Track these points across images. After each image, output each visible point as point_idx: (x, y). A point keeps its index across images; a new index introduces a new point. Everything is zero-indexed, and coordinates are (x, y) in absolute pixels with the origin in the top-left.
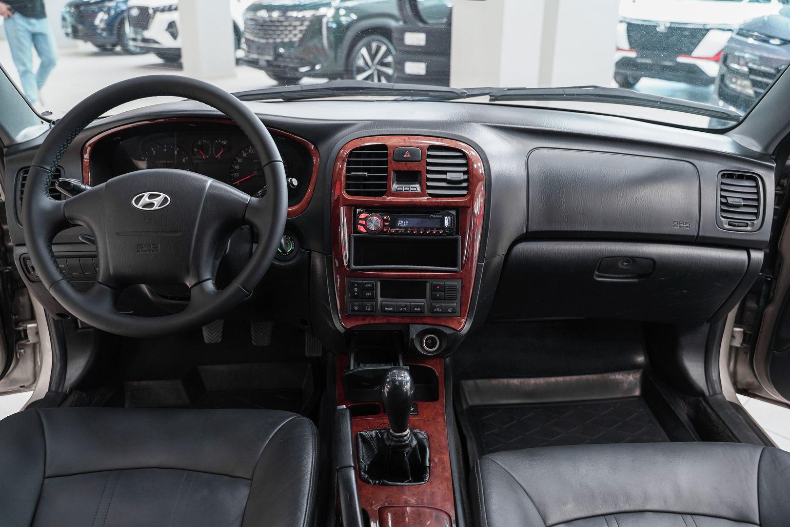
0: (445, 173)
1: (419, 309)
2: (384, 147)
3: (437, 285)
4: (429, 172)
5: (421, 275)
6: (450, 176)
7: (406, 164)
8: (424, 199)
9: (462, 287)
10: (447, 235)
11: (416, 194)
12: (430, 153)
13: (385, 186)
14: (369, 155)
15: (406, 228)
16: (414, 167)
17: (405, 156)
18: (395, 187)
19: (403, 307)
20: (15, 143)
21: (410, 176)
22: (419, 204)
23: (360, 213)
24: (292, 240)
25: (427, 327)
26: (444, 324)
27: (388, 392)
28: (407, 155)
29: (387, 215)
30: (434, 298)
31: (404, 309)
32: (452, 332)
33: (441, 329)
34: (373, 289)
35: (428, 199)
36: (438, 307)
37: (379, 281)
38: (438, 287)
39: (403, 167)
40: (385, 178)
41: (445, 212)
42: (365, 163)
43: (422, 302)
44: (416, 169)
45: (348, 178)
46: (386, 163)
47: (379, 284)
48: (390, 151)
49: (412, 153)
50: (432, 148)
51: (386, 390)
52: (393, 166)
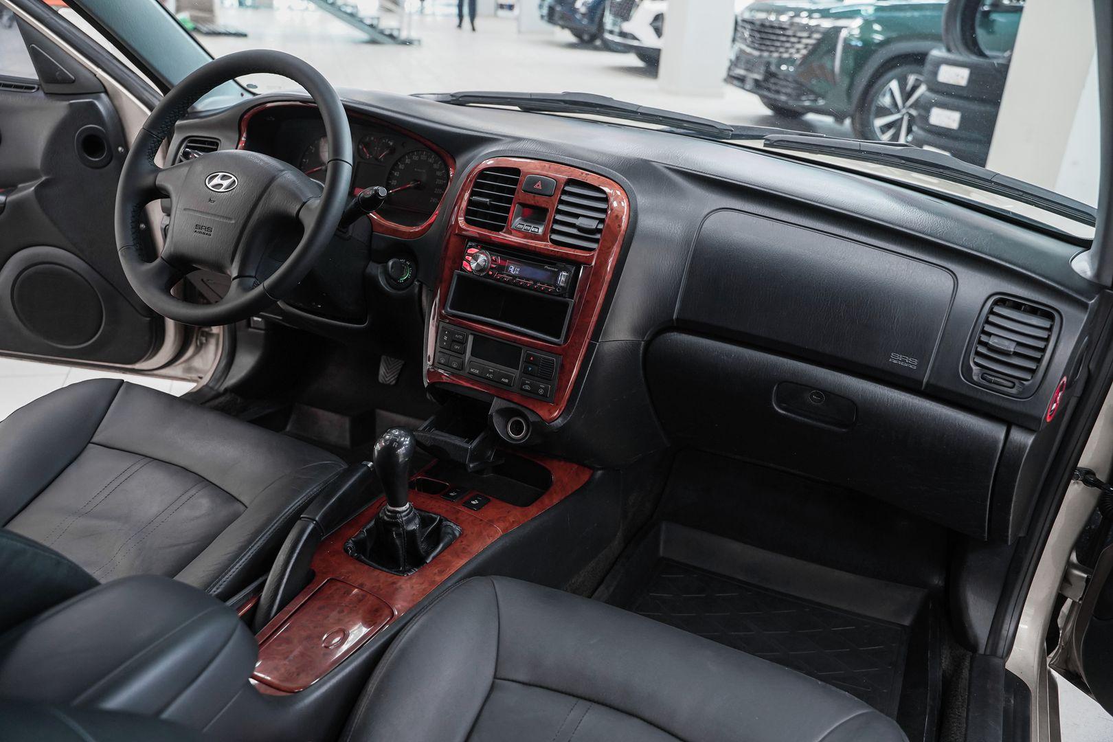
0: (577, 216)
1: (507, 381)
2: (516, 171)
3: (531, 355)
4: (559, 212)
5: (516, 339)
6: (580, 222)
7: (534, 196)
8: (540, 244)
9: (562, 366)
10: (557, 296)
11: (535, 237)
12: (567, 188)
13: (504, 220)
14: (496, 179)
15: (514, 277)
16: (541, 201)
17: (536, 186)
18: (517, 222)
19: (490, 373)
20: (195, 110)
21: (537, 213)
22: (533, 249)
23: (471, 247)
24: (410, 266)
25: (512, 405)
26: (531, 407)
27: (379, 452)
28: (538, 186)
29: (498, 256)
30: (525, 372)
31: (491, 376)
32: (538, 419)
33: (526, 413)
34: (463, 343)
35: (545, 245)
36: (528, 384)
37: (471, 334)
38: (532, 359)
39: (531, 200)
40: (507, 210)
41: (562, 265)
42: (492, 187)
43: (516, 373)
44: (543, 206)
45: (470, 202)
46: (512, 191)
47: (471, 338)
48: (523, 180)
49: (545, 184)
50: (571, 182)
51: (378, 447)
52: (520, 195)
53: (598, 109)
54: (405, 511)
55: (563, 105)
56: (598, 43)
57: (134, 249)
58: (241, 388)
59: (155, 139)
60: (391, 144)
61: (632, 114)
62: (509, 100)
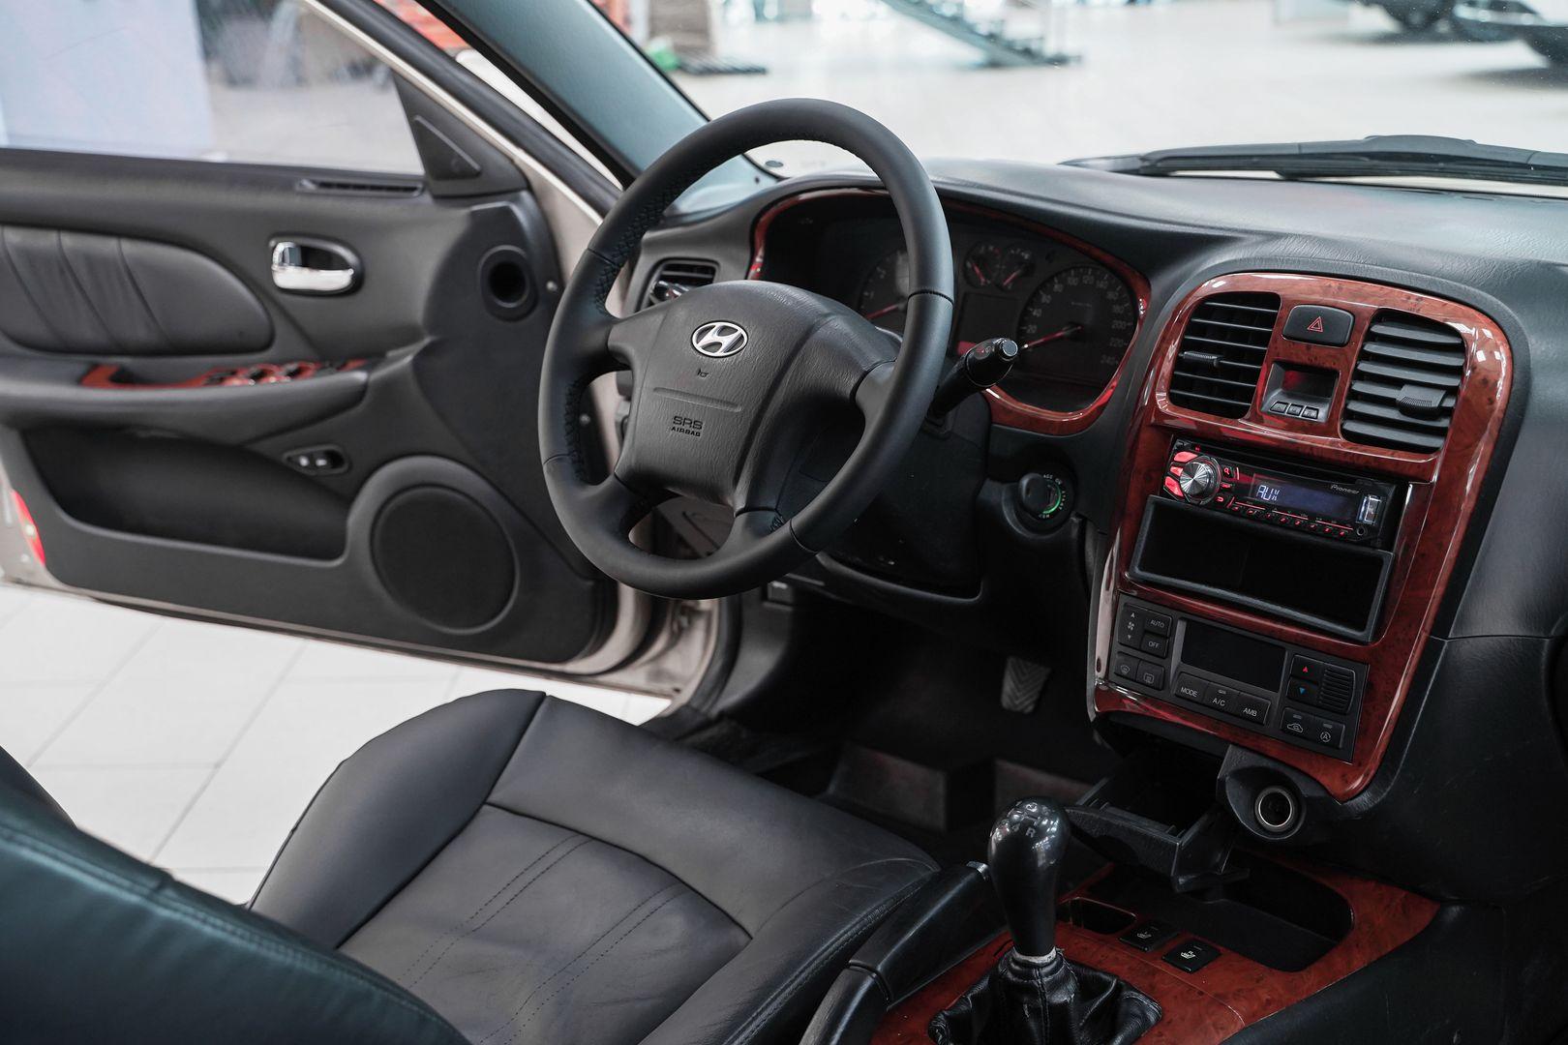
0: (1398, 383)
1: (1254, 713)
2: (1271, 299)
3: (1305, 663)
4: (1360, 376)
5: (1273, 630)
6: (1399, 395)
7: (1308, 348)
8: (1322, 442)
9: (1370, 686)
10: (1357, 544)
11: (1311, 427)
12: (1378, 329)
13: (1248, 395)
14: (1230, 315)
15: (1269, 506)
16: (1323, 356)
17: (1311, 327)
18: (1274, 399)
19: (1220, 697)
21: (1314, 381)
22: (1307, 451)
23: (1181, 449)
24: (1062, 487)
25: (1265, 763)
26: (1304, 767)
27: (999, 845)
28: (1317, 327)
29: (1234, 466)
30: (1293, 696)
31: (1222, 703)
32: (1319, 793)
33: (1294, 779)
34: (1166, 636)
35: (1333, 443)
36: (1296, 721)
37: (1182, 619)
38: (1305, 670)
39: (1301, 354)
40: (1253, 376)
41: (1368, 482)
42: (1222, 333)
43: (1273, 698)
44: (1327, 365)
45: (1179, 362)
46: (1263, 339)
47: (1181, 628)
48: (1286, 316)
49: (1329, 321)
50: (1385, 316)
51: (997, 835)
52: (1279, 345)
53: (1441, 165)
54: (1048, 965)
55: (1367, 161)
56: (1443, 27)
57: (570, 461)
58: (748, 712)
59: (608, 267)
60: (1026, 256)
61: (1517, 170)
62: (1255, 160)
